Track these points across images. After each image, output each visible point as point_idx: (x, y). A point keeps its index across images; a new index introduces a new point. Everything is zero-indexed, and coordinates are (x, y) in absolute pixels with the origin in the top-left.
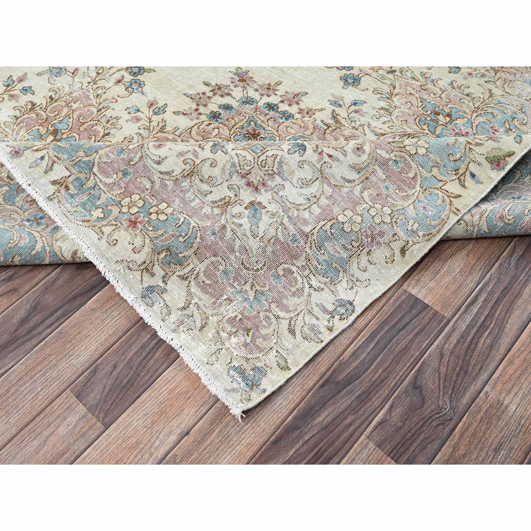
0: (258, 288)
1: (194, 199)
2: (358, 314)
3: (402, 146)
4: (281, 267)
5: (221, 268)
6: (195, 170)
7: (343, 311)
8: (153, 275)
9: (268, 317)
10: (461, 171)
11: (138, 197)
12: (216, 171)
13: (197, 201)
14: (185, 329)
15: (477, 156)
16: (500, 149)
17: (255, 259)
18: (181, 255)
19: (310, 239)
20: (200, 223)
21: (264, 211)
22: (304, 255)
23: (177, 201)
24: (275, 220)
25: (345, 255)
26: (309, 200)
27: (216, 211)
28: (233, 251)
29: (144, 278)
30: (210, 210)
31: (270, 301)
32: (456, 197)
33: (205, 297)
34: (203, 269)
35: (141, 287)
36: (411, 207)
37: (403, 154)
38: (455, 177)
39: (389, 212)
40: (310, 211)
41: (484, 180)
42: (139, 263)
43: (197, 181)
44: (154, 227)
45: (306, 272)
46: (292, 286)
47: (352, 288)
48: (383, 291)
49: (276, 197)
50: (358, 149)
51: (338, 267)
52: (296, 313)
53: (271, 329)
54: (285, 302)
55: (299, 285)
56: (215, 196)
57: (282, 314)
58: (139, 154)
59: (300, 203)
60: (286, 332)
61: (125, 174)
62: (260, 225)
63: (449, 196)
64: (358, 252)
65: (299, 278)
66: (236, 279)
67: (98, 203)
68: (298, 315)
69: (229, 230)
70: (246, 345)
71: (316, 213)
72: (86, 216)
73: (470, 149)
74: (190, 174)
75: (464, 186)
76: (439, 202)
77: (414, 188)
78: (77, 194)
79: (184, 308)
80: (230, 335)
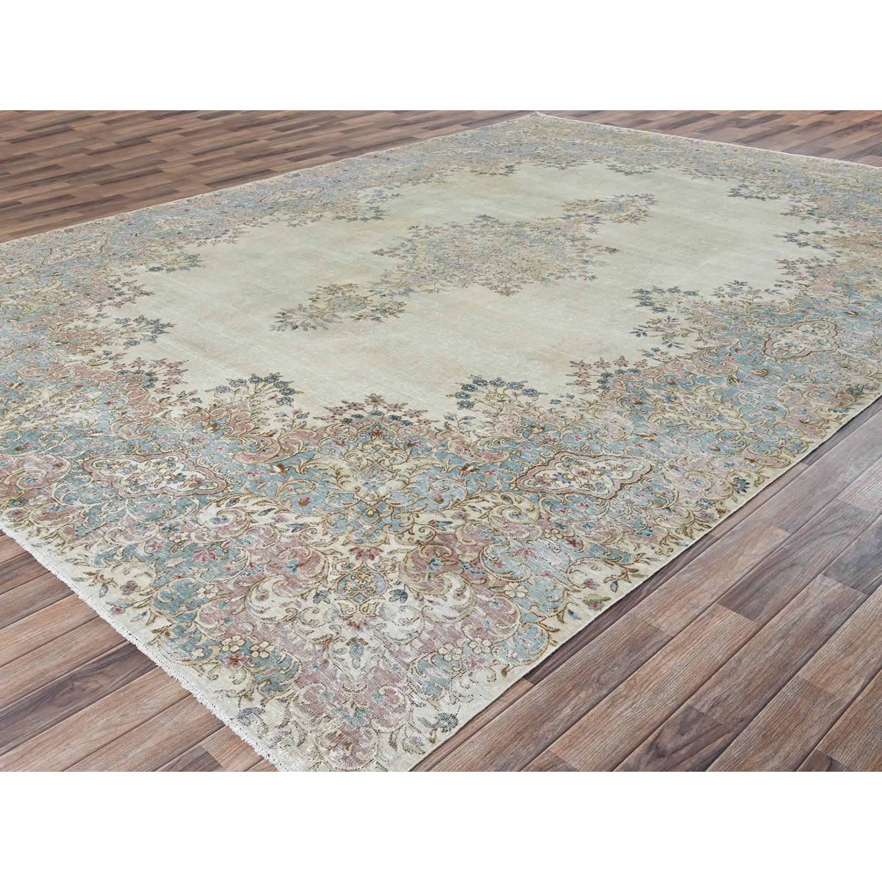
0: (359, 706)
1: (295, 638)
2: (461, 726)
3: (502, 591)
4: (382, 689)
5: (321, 691)
6: (298, 616)
7: (446, 724)
8: (251, 700)
9: (368, 732)
10: (559, 609)
11: (240, 637)
12: (319, 616)
13: (299, 639)
14: (283, 745)
15: (575, 599)
16: (597, 596)
17: (356, 684)
18: (281, 684)
19: (411, 667)
20: (301, 658)
21: (365, 647)
22: (406, 678)
23: (279, 640)
24: (376, 654)
25: (446, 677)
26: (410, 635)
27: (318, 647)
28: (334, 678)
29: (242, 702)
30: (311, 647)
31: (371, 717)
32: (553, 631)
33: (304, 716)
34: (303, 693)
35: (238, 710)
36: (511, 639)
37: (502, 597)
38: (553, 614)
39: (489, 644)
40: (411, 646)
41: (582, 617)
42: (237, 691)
43: (299, 624)
44: (256, 664)
45: (408, 692)
46: (394, 703)
47: (455, 702)
48: (486, 705)
49: (378, 634)
50: (458, 595)
51: (441, 686)
52: (398, 727)
53: (372, 743)
54: (386, 717)
55: (401, 702)
56: (317, 634)
57: (383, 729)
58: (242, 606)
59: (402, 638)
60: (387, 746)
61: (226, 621)
62: (362, 658)
63: (547, 631)
64: (460, 675)
65: (400, 696)
66: (336, 699)
67: (198, 644)
68: (399, 729)
69: (331, 663)
70: (345, 758)
71: (418, 647)
72: (186, 656)
73: (568, 594)
74: (293, 619)
75: (562, 622)
76: (538, 635)
77: (514, 622)
78: (178, 638)
79: (282, 726)
80: (329, 750)
